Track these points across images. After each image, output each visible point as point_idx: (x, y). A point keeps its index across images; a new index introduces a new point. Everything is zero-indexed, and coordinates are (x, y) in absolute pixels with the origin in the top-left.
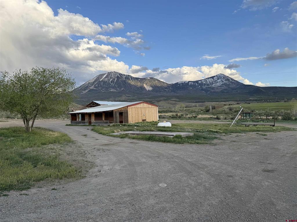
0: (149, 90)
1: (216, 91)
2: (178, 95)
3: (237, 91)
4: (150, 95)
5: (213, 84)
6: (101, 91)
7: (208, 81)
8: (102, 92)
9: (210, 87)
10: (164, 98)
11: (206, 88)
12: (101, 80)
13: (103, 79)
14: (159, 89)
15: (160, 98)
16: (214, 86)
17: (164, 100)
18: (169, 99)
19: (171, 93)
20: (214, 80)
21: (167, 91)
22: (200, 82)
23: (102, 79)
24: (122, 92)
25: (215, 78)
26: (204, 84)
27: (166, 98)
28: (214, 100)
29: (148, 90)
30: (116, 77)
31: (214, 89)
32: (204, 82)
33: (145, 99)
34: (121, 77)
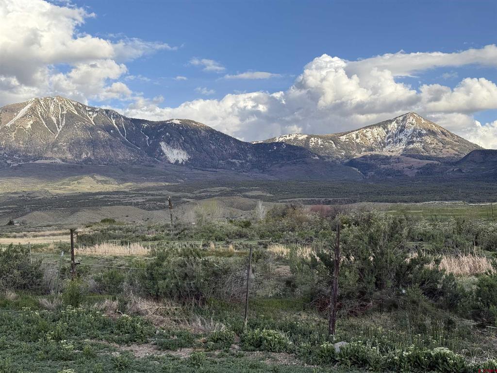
0: (177, 161)
1: (396, 169)
2: (272, 178)
3: (460, 171)
4: (178, 177)
5: (384, 147)
6: (9, 162)
7: (369, 134)
8: (10, 164)
9: (377, 156)
10: (223, 188)
11: (364, 157)
12: (8, 125)
13: (17, 121)
14: (213, 159)
15: (208, 189)
16: (388, 154)
17: (223, 194)
18: (240, 191)
19: (249, 171)
20: (387, 133)
21: (238, 165)
22: (343, 138)
23: (12, 122)
24: (82, 167)
25: (390, 127)
26: (357, 144)
27: (228, 189)
28: (385, 197)
29: (172, 161)
30: (62, 115)
31: (389, 163)
32: (357, 137)
33: (161, 192)
34: (83, 115)
